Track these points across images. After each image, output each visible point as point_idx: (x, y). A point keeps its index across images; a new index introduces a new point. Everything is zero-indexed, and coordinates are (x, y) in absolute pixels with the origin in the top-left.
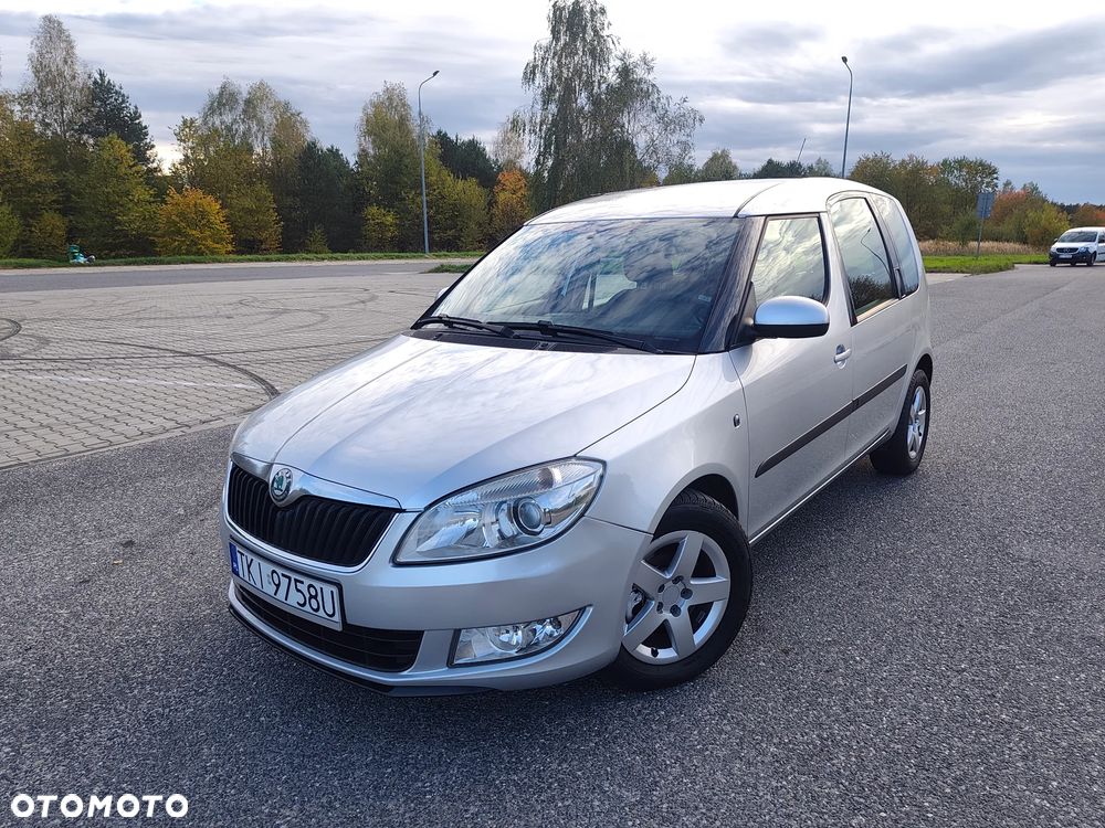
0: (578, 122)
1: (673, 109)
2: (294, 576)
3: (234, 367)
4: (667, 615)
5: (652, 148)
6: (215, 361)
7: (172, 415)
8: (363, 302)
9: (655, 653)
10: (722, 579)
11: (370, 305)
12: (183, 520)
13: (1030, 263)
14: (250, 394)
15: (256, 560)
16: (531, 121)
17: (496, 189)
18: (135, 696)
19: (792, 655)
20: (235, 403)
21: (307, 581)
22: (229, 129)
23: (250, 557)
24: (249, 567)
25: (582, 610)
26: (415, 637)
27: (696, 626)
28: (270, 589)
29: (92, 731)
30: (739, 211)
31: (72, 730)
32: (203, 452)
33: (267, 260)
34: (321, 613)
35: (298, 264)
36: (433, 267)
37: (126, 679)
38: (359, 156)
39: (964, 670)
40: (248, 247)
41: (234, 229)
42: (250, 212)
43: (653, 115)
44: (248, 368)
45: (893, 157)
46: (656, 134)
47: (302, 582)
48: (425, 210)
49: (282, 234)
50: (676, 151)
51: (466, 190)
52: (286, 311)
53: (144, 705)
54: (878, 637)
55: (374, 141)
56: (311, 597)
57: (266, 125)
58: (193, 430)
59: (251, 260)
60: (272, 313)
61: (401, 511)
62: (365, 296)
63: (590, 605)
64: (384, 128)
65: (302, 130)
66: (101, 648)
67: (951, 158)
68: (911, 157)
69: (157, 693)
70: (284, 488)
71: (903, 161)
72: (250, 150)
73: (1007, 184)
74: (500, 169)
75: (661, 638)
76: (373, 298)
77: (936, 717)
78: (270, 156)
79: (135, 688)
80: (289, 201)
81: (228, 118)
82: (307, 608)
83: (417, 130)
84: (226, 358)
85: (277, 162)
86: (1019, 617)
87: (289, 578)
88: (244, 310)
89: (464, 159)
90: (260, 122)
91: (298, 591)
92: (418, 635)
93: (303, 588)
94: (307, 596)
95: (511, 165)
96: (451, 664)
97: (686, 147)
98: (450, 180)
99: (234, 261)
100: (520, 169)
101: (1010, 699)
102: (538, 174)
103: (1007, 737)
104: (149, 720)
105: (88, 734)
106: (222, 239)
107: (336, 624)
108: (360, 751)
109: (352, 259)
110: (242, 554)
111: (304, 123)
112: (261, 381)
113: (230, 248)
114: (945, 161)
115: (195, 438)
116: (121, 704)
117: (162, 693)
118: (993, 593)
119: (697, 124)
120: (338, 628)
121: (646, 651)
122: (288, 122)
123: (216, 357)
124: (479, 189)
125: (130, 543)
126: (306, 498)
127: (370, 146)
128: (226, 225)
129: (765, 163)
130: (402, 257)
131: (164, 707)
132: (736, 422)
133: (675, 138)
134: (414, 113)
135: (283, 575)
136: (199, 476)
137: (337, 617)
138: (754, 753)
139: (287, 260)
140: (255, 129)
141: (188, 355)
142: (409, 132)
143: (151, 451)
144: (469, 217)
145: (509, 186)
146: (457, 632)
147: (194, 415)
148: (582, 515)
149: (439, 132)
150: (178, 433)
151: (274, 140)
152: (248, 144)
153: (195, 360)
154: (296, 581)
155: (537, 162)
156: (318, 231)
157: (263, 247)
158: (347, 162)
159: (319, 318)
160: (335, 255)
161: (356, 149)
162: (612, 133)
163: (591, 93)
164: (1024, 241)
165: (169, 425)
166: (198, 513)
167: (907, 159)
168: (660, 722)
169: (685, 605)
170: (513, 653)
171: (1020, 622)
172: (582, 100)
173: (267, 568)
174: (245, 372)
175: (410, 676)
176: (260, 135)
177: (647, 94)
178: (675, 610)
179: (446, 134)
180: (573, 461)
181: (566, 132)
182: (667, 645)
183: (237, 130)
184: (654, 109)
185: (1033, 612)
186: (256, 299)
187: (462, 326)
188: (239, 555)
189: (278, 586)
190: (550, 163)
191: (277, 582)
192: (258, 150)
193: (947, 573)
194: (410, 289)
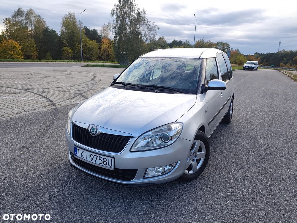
0: (126, 27)
1: (151, 25)
2: (98, 156)
3: (35, 93)
4: (192, 162)
5: (146, 35)
6: (29, 92)
7: (21, 108)
8: (68, 75)
9: (189, 172)
10: (203, 152)
11: (71, 76)
12: (38, 139)
13: (238, 69)
14: (44, 102)
15: (85, 152)
16: (113, 26)
17: (101, 43)
18: (44, 192)
19: (218, 170)
20: (40, 104)
21: (103, 157)
22: (21, 22)
23: (82, 150)
24: (81, 153)
25: (177, 162)
26: (135, 171)
27: (198, 164)
28: (90, 159)
29: (34, 202)
30: (200, 57)
31: (28, 203)
32: (36, 119)
33: (34, 61)
34: (107, 165)
35: (44, 63)
36: (85, 65)
37: (39, 187)
38: (61, 32)
39: (259, 172)
40: (28, 57)
41: (23, 52)
42: (28, 47)
43: (146, 26)
44: (40, 94)
45: (205, 41)
46: (147, 31)
47: (102, 157)
48: (82, 49)
49: (38, 54)
50: (152, 36)
51: (93, 43)
52: (45, 77)
53: (47, 194)
54: (236, 165)
55: (65, 28)
56: (104, 161)
57: (33, 21)
58: (30, 112)
59: (29, 61)
60: (42, 77)
61: (132, 137)
62: (68, 73)
63: (180, 161)
64: (69, 24)
65: (44, 24)
66: (27, 178)
67: (219, 42)
68: (209, 41)
69: (50, 190)
70: (95, 131)
71: (208, 42)
72: (27, 29)
73: (232, 49)
74: (102, 38)
75: (190, 168)
76: (71, 74)
77: (256, 184)
78: (34, 31)
79: (43, 189)
80: (40, 44)
81: (20, 19)
82: (103, 164)
83: (78, 26)
84: (32, 91)
85: (36, 32)
86: (266, 159)
87: (97, 156)
88: (33, 76)
89: (92, 35)
90: (31, 21)
91: (100, 160)
92: (136, 170)
93: (102, 159)
94: (103, 161)
95: (105, 37)
96: (144, 178)
97: (154, 35)
98: (88, 40)
99: (24, 61)
100: (108, 39)
101: (271, 179)
102: (115, 40)
103: (274, 188)
104: (51, 198)
105: (34, 204)
106: (20, 55)
107: (112, 168)
108: (116, 203)
109: (60, 62)
110: (79, 150)
111: (45, 22)
112: (46, 98)
113: (22, 57)
114: (218, 42)
115: (32, 114)
116: (40, 194)
117: (52, 190)
118: (259, 153)
119: (158, 29)
120: (113, 170)
121: (187, 171)
122: (39, 21)
123: (30, 90)
124: (96, 43)
125: (23, 147)
126: (102, 134)
127: (65, 29)
128: (21, 51)
129: (173, 41)
130: (75, 62)
131: (54, 194)
132: (206, 112)
133: (152, 33)
134: (77, 21)
135: (95, 155)
136: (37, 126)
137: (113, 167)
138: (218, 196)
139: (40, 61)
140: (29, 22)
141: (20, 90)
142: (76, 26)
143: (19, 119)
144: (94, 51)
145: (105, 43)
146: (147, 169)
147: (29, 108)
148: (179, 137)
149: (85, 27)
150: (25, 113)
151: (35, 26)
152: (27, 27)
153: (23, 91)
154: (99, 157)
155: (115, 37)
156: (49, 53)
157: (32, 57)
158: (57, 34)
159: (57, 79)
160: (55, 60)
161: (60, 30)
162: (135, 30)
163: (130, 19)
164: (236, 63)
165: (22, 111)
166: (41, 137)
167: (208, 41)
168: (192, 189)
169: (195, 159)
170: (160, 174)
171: (267, 160)
172: (127, 21)
173: (89, 154)
174: (40, 95)
175: (134, 181)
176: (31, 24)
177: (144, 21)
178: (193, 161)
179: (87, 27)
180: (175, 123)
181: (123, 30)
182: (191, 170)
183: (23, 22)
184: (146, 25)
185: (269, 157)
186: (35, 73)
187: (127, 85)
188: (78, 150)
189: (92, 159)
190: (118, 37)
191: (92, 158)
192: (30, 29)
193: (246, 148)
194: (81, 71)
